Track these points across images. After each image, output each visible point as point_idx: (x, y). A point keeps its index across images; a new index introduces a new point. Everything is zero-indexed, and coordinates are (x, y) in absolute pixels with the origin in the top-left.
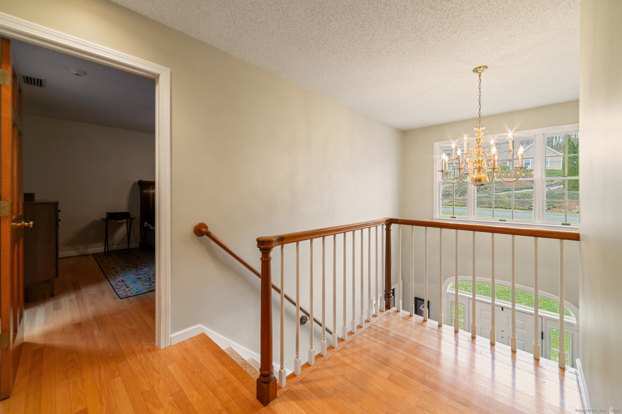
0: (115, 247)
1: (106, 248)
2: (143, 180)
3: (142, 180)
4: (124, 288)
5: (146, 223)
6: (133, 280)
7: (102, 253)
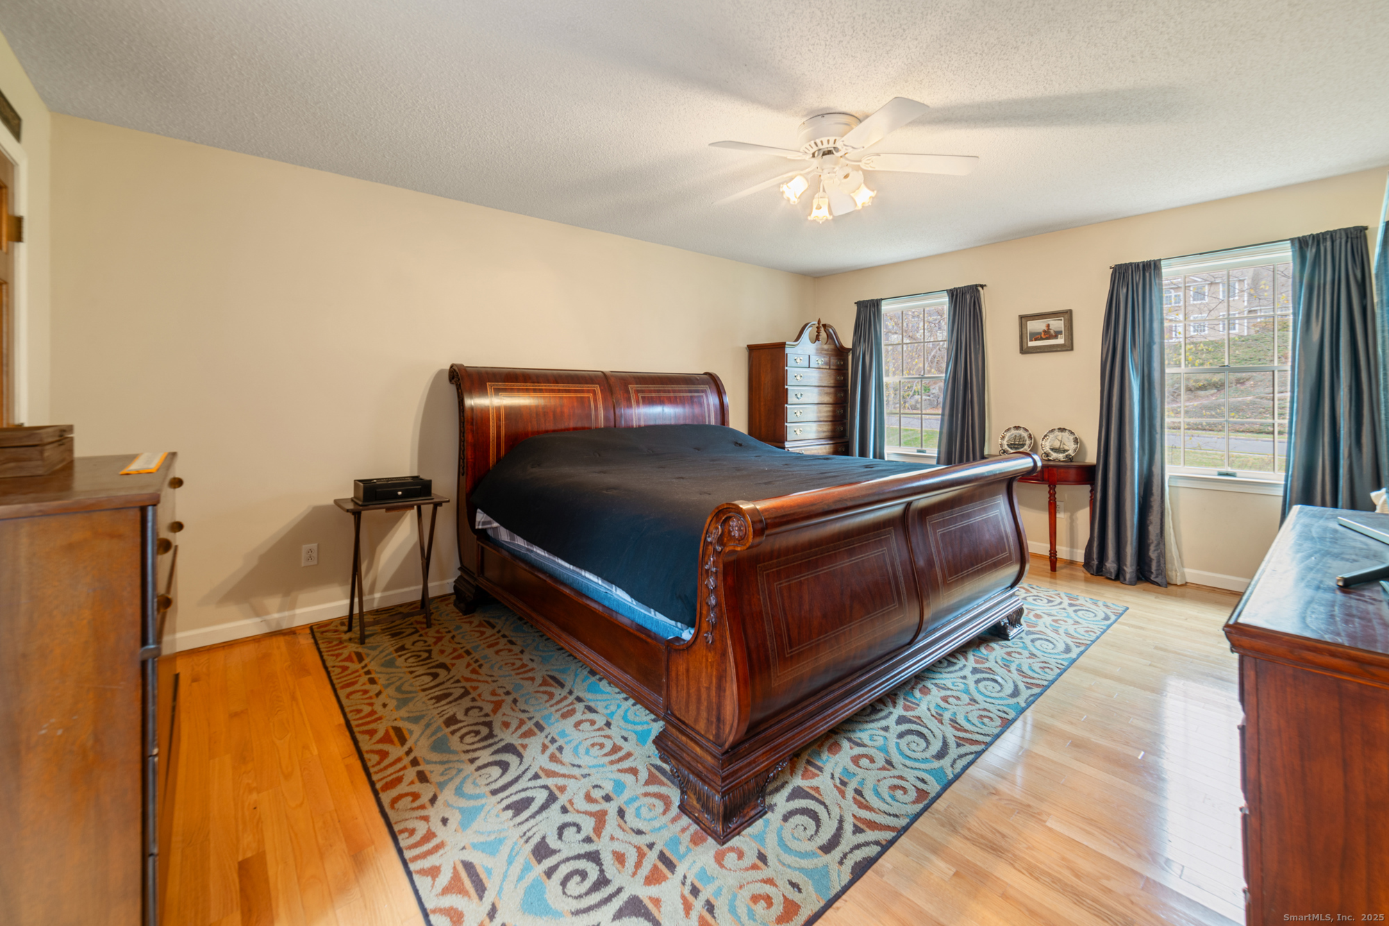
0: (377, 595)
1: (356, 600)
2: (465, 365)
3: (462, 365)
4: (364, 684)
5: (481, 517)
6: (384, 654)
7: (341, 621)
